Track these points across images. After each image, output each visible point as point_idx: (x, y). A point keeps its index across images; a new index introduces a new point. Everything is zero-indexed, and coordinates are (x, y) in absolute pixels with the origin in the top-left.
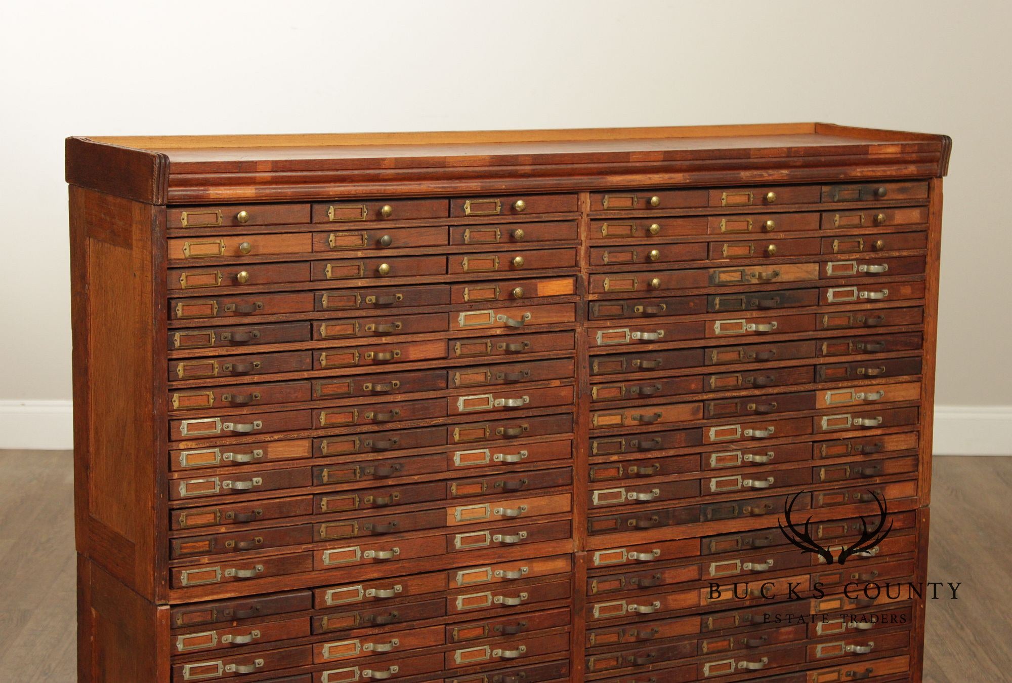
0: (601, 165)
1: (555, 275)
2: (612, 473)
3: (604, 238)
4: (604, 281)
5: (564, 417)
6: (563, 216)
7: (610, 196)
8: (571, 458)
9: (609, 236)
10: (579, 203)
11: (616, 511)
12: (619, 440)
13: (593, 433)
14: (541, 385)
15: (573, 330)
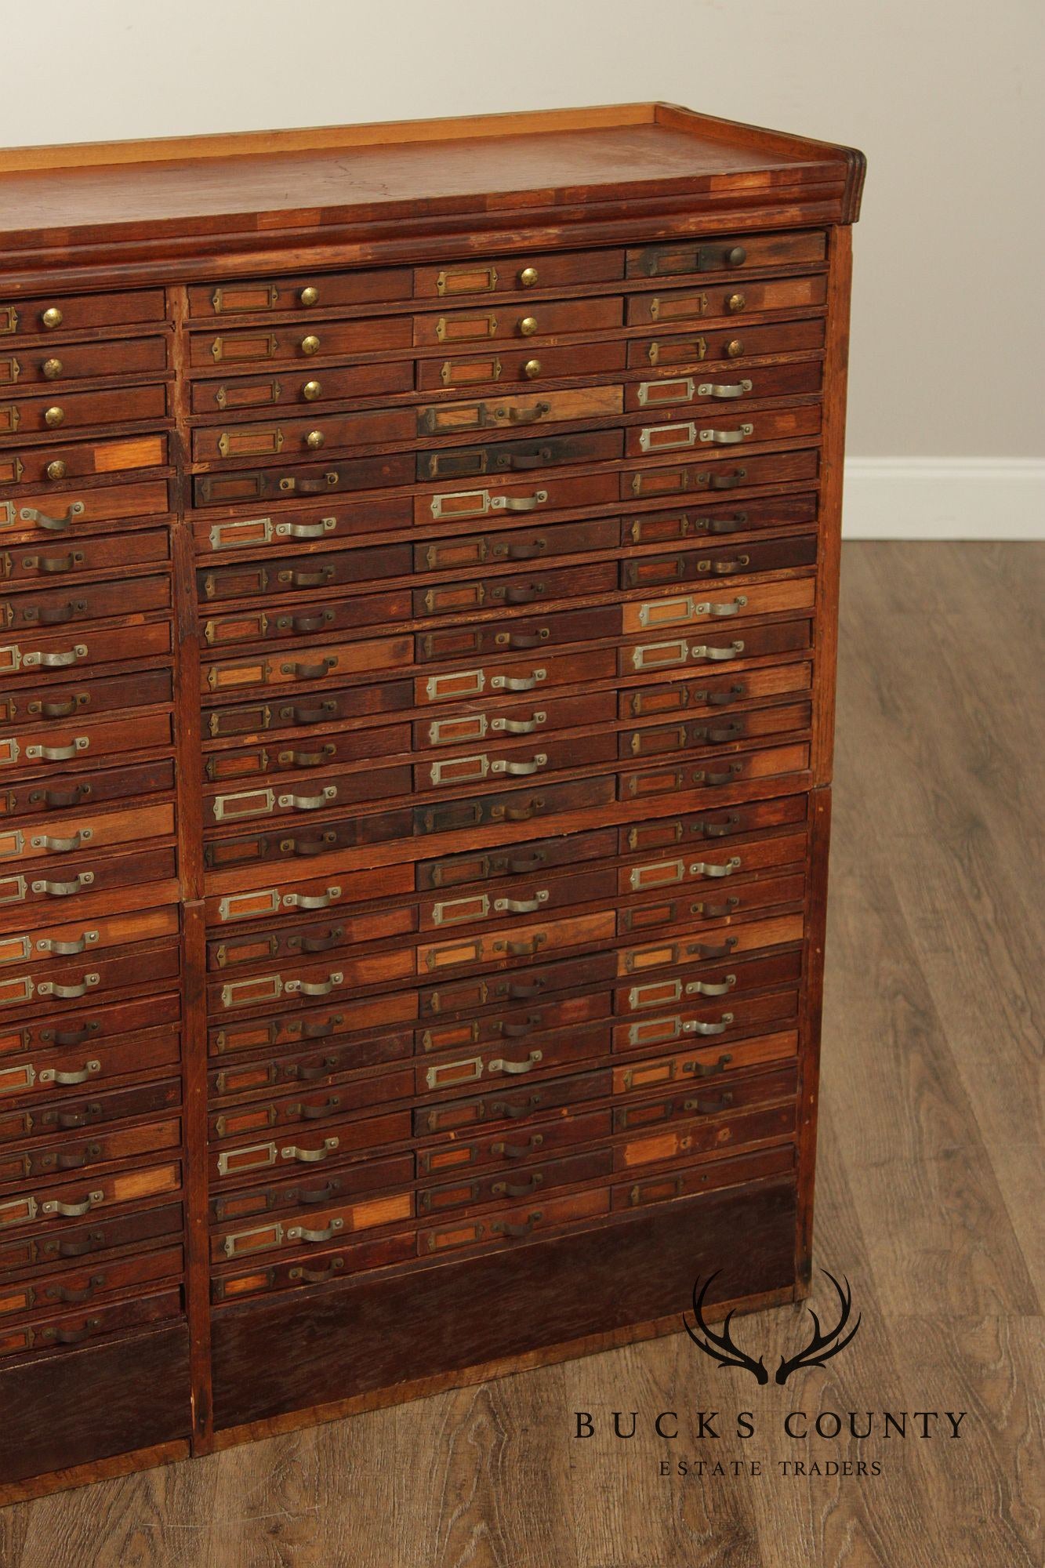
0: (202, 239)
1: (127, 433)
2: (249, 764)
3: (217, 364)
4: (220, 439)
5: (155, 676)
6: (138, 330)
7: (226, 290)
8: (172, 744)
9: (226, 361)
10: (167, 306)
11: (258, 827)
12: (259, 709)
13: (210, 700)
14: (109, 624)
15: (167, 527)
